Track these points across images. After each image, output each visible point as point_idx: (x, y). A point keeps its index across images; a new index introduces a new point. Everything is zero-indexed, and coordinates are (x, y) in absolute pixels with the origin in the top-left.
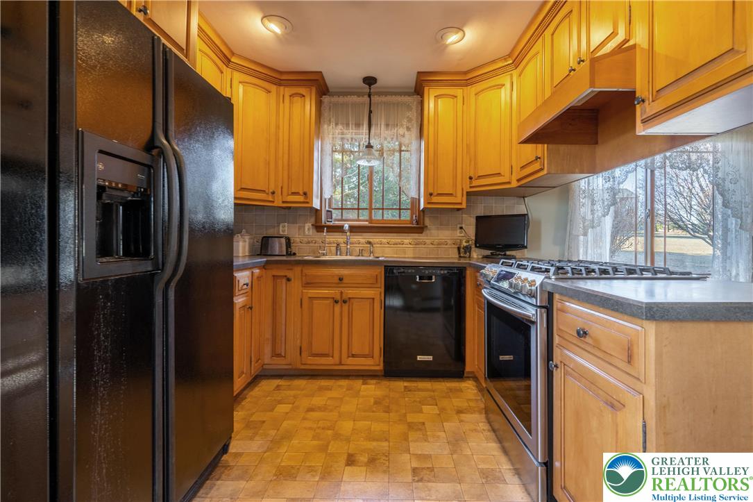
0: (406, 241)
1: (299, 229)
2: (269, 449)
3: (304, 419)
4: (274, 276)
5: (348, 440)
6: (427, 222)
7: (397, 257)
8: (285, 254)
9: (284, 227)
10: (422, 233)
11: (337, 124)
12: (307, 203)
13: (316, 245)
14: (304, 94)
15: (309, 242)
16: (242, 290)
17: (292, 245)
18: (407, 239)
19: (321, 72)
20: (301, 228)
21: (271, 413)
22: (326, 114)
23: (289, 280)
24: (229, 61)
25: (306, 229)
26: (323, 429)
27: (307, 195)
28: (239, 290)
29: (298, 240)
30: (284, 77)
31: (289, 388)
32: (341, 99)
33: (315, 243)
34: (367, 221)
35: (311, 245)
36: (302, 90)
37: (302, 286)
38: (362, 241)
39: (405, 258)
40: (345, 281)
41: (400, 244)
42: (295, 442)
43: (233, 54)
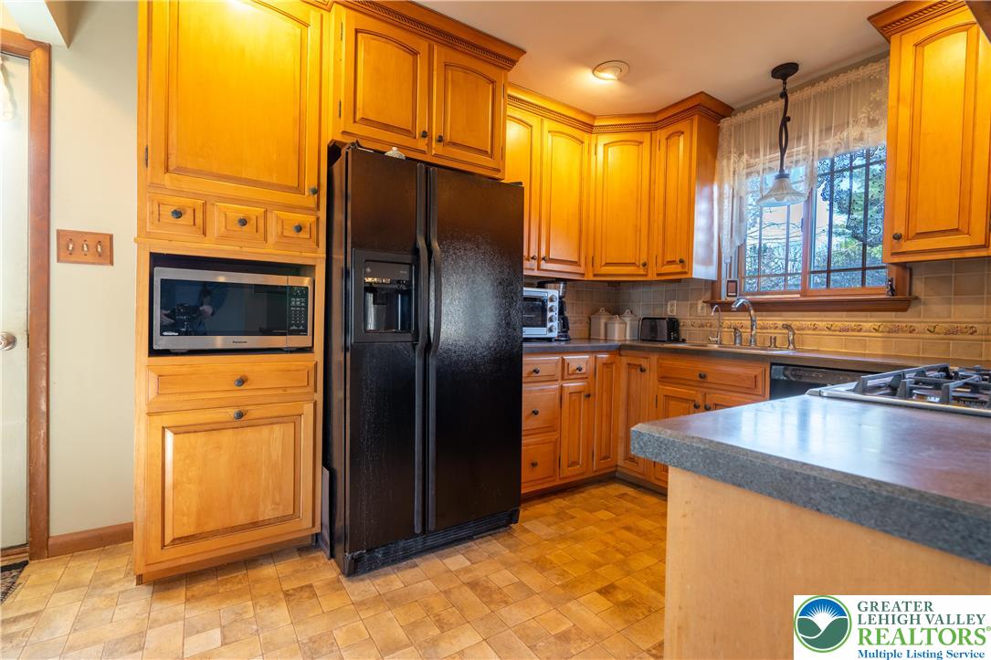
0: (867, 325)
1: (691, 308)
2: (552, 540)
3: (611, 533)
4: (629, 364)
5: (628, 574)
6: (919, 288)
7: (846, 354)
8: (666, 339)
9: (672, 305)
10: (905, 310)
11: (741, 154)
12: (685, 273)
13: (712, 329)
14: (683, 130)
15: (702, 326)
16: (573, 374)
17: (680, 328)
18: (869, 322)
19: (702, 92)
20: (693, 306)
21: (588, 514)
22: (725, 145)
23: (642, 370)
24: (592, 126)
25: (699, 308)
26: (617, 550)
27: (684, 262)
28: (568, 374)
29: (689, 322)
30: (659, 118)
31: (633, 500)
32: (749, 115)
33: (710, 327)
34: (798, 293)
35: (705, 328)
36: (679, 126)
37: (659, 381)
38: (780, 323)
39: (864, 355)
40: (709, 379)
41: (853, 330)
42: (578, 546)
43: (594, 117)
